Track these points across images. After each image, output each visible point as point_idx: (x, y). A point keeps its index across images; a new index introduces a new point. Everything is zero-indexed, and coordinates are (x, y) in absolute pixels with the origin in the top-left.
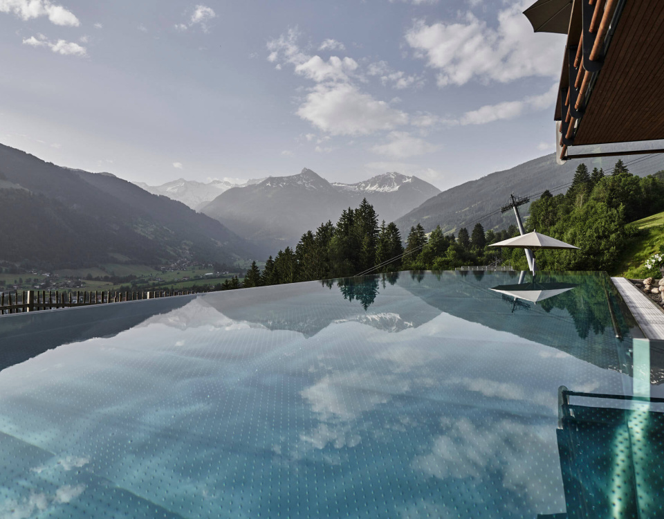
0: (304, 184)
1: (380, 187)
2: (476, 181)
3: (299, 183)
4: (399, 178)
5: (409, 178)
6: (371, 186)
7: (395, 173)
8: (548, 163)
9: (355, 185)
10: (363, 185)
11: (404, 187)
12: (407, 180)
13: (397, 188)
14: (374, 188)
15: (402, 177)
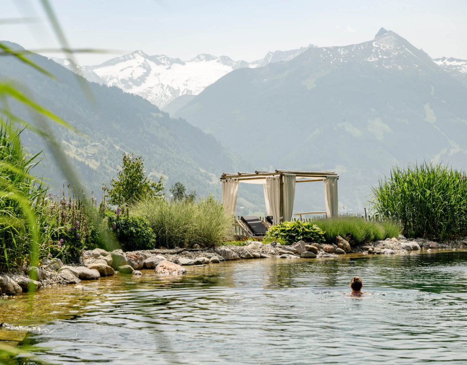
3: (371, 58)
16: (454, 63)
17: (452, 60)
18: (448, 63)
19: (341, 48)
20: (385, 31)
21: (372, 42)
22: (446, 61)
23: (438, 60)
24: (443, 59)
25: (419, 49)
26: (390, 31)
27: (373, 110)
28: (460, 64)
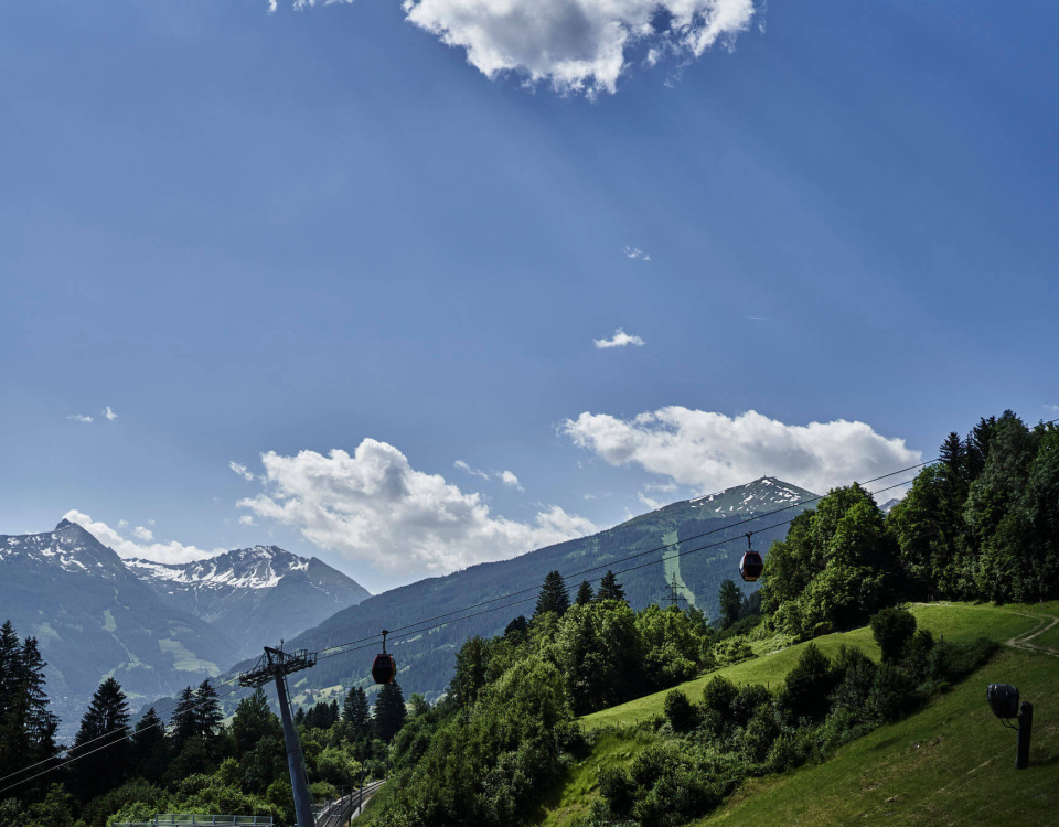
0: (59, 555)
1: (238, 576)
2: (443, 578)
3: (47, 552)
4: (281, 559)
5: (303, 560)
6: (216, 573)
7: (275, 548)
8: (583, 553)
9: (180, 567)
10: (200, 568)
11: (292, 581)
12: (300, 566)
13: (274, 581)
14: (221, 578)
15: (289, 557)
16: (147, 566)
17: (144, 561)
18: (139, 565)
19: (11, 537)
20: (69, 523)
21: (51, 533)
22: (137, 562)
23: (128, 560)
24: (135, 560)
25: (107, 546)
26: (74, 524)
27: (41, 612)
28: (152, 566)
